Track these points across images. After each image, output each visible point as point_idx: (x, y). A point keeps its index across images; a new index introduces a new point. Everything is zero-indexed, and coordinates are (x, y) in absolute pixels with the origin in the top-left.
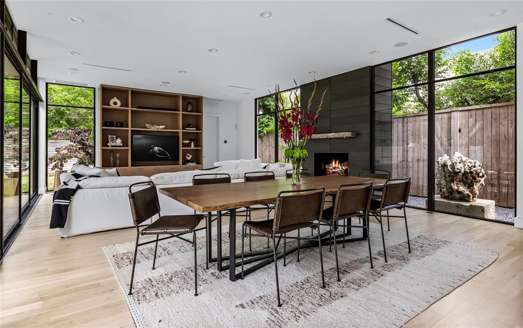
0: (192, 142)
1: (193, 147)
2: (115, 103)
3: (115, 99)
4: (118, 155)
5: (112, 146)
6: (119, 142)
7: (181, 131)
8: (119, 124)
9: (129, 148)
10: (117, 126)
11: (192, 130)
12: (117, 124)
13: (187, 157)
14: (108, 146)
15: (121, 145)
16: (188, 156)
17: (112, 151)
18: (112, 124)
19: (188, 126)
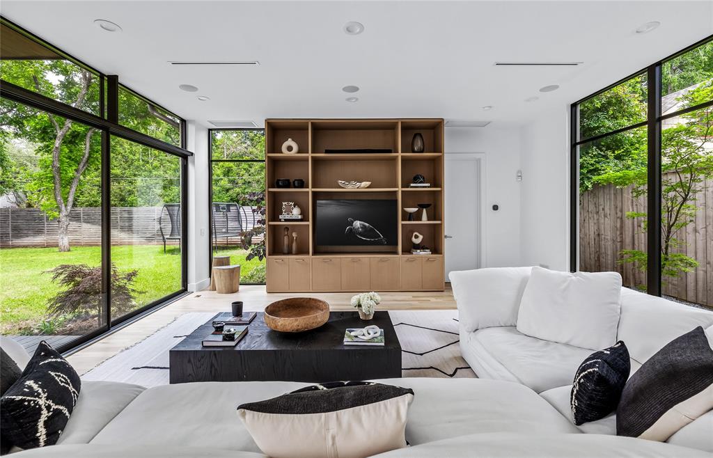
0: (424, 210)
1: (425, 220)
2: (290, 149)
3: (290, 142)
4: (294, 235)
5: (286, 220)
6: (296, 212)
7: (399, 189)
8: (296, 184)
9: (310, 223)
10: (295, 187)
11: (424, 187)
12: (294, 182)
13: (413, 239)
14: (280, 220)
15: (300, 217)
16: (416, 237)
17: (287, 228)
18: (287, 184)
19: (416, 180)
